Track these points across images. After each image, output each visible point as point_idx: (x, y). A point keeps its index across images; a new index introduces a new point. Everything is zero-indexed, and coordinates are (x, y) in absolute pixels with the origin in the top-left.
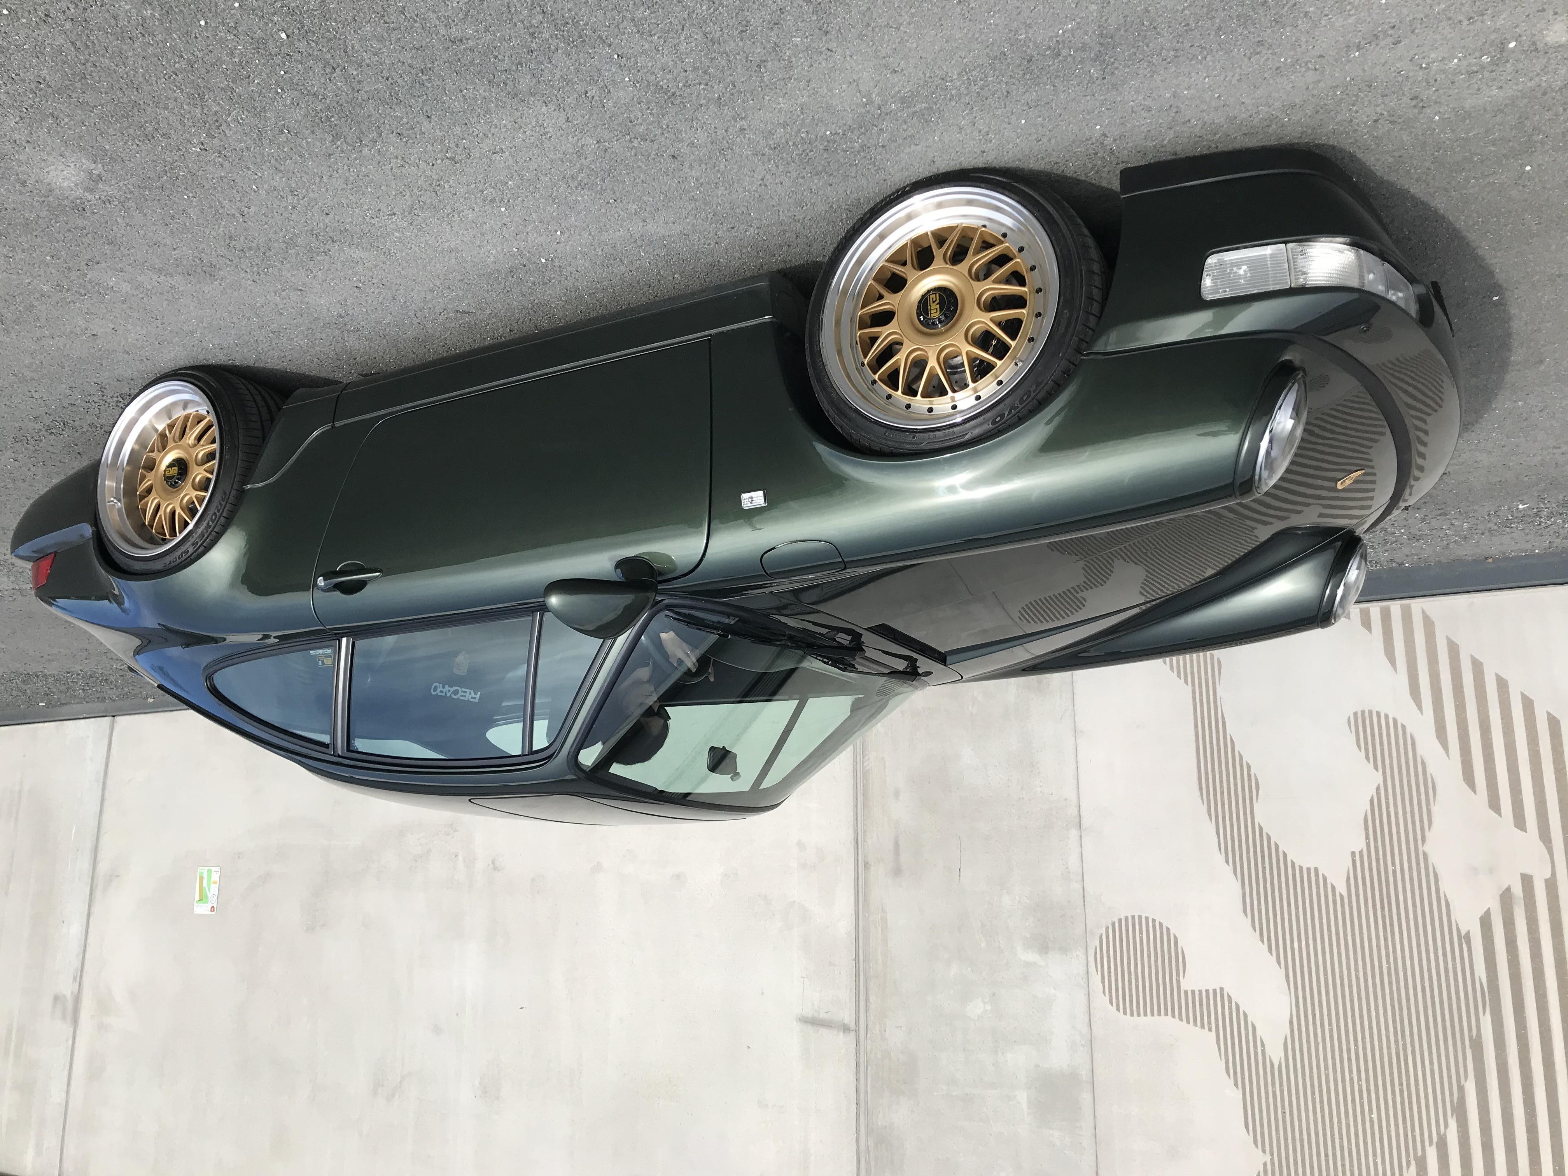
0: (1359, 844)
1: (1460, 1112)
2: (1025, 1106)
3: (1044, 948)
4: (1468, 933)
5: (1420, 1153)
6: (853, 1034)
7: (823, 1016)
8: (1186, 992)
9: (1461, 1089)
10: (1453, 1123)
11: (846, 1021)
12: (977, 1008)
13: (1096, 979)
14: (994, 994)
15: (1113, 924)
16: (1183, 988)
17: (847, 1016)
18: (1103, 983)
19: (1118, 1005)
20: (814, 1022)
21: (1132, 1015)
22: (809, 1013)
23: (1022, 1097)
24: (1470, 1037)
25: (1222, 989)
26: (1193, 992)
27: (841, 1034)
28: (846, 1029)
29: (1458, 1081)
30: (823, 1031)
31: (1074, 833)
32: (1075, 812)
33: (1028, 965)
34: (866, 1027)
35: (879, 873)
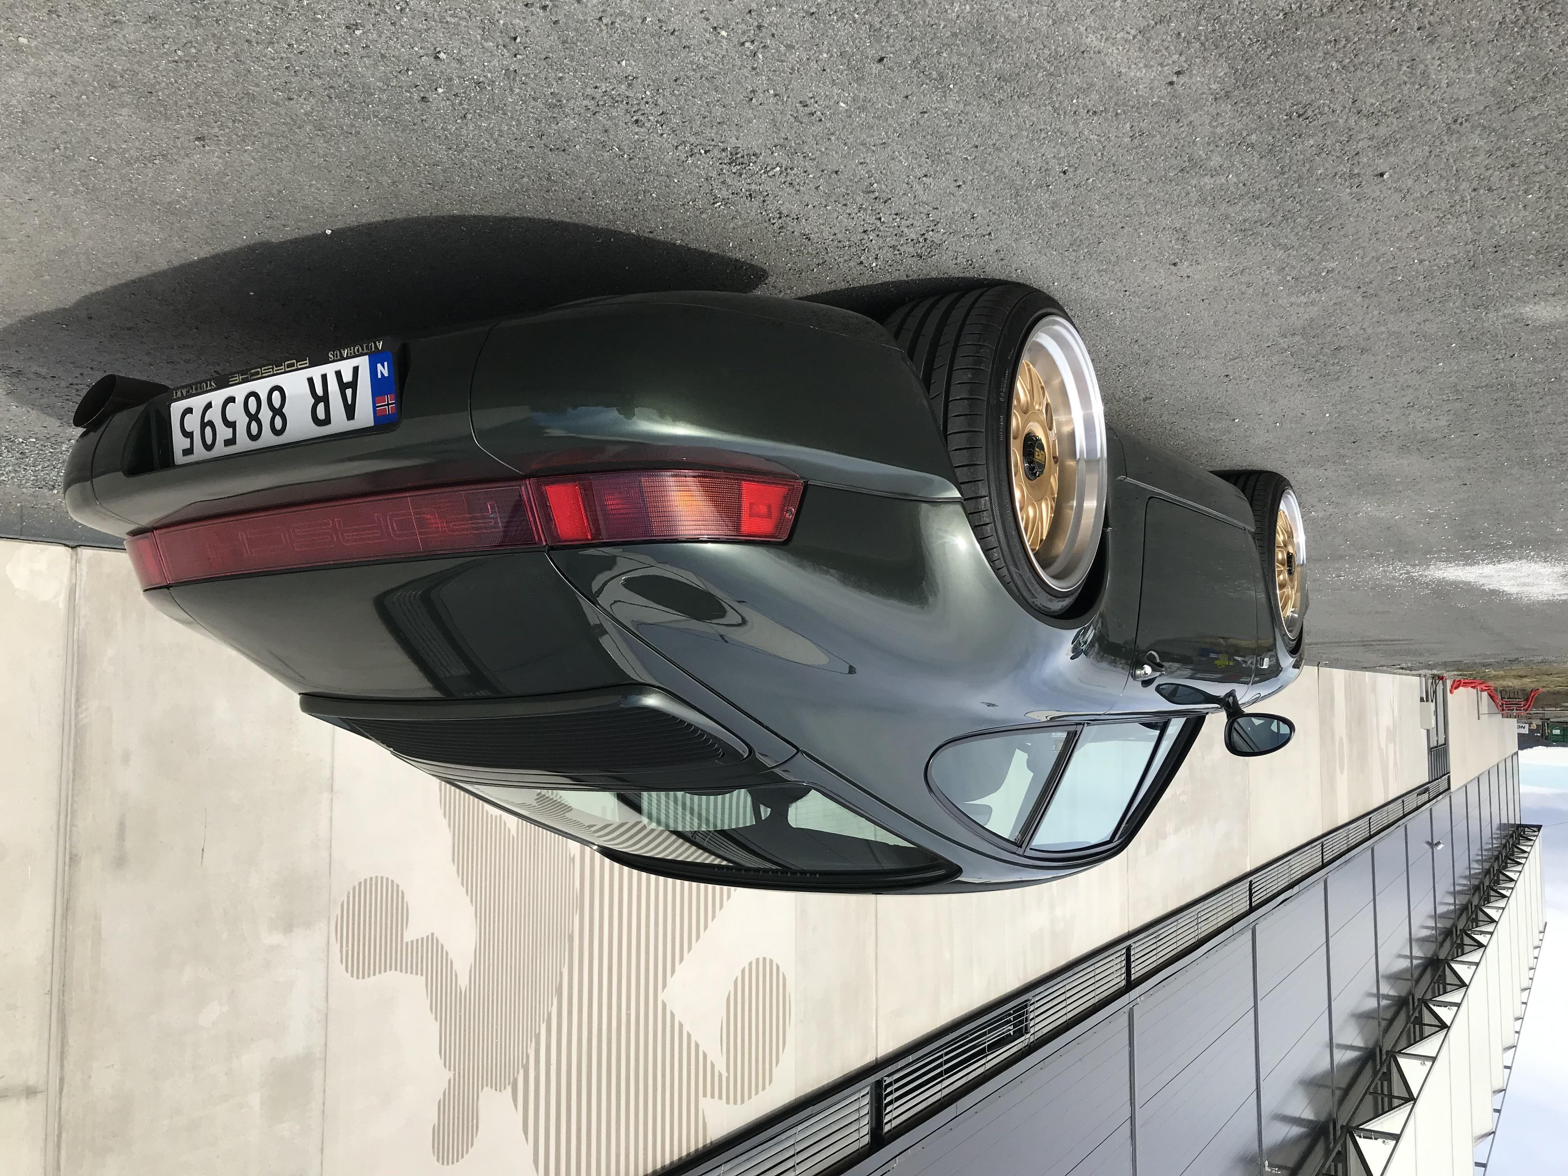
1: (559, 991)
2: (257, 1108)
3: (289, 926)
4: (574, 856)
5: (537, 1031)
6: (42, 1098)
8: (407, 944)
9: (561, 973)
10: (555, 1001)
11: (31, 1082)
12: (212, 1013)
13: (335, 948)
14: (233, 992)
15: (354, 888)
16: (405, 940)
17: (32, 1076)
18: (341, 951)
19: (352, 971)
21: (358, 978)
23: (255, 1099)
24: (569, 934)
25: (433, 934)
26: (412, 942)
27: (23, 1103)
28: (30, 1092)
29: (560, 969)
31: (325, 797)
33: (272, 948)
34: (62, 1080)
35: (92, 865)
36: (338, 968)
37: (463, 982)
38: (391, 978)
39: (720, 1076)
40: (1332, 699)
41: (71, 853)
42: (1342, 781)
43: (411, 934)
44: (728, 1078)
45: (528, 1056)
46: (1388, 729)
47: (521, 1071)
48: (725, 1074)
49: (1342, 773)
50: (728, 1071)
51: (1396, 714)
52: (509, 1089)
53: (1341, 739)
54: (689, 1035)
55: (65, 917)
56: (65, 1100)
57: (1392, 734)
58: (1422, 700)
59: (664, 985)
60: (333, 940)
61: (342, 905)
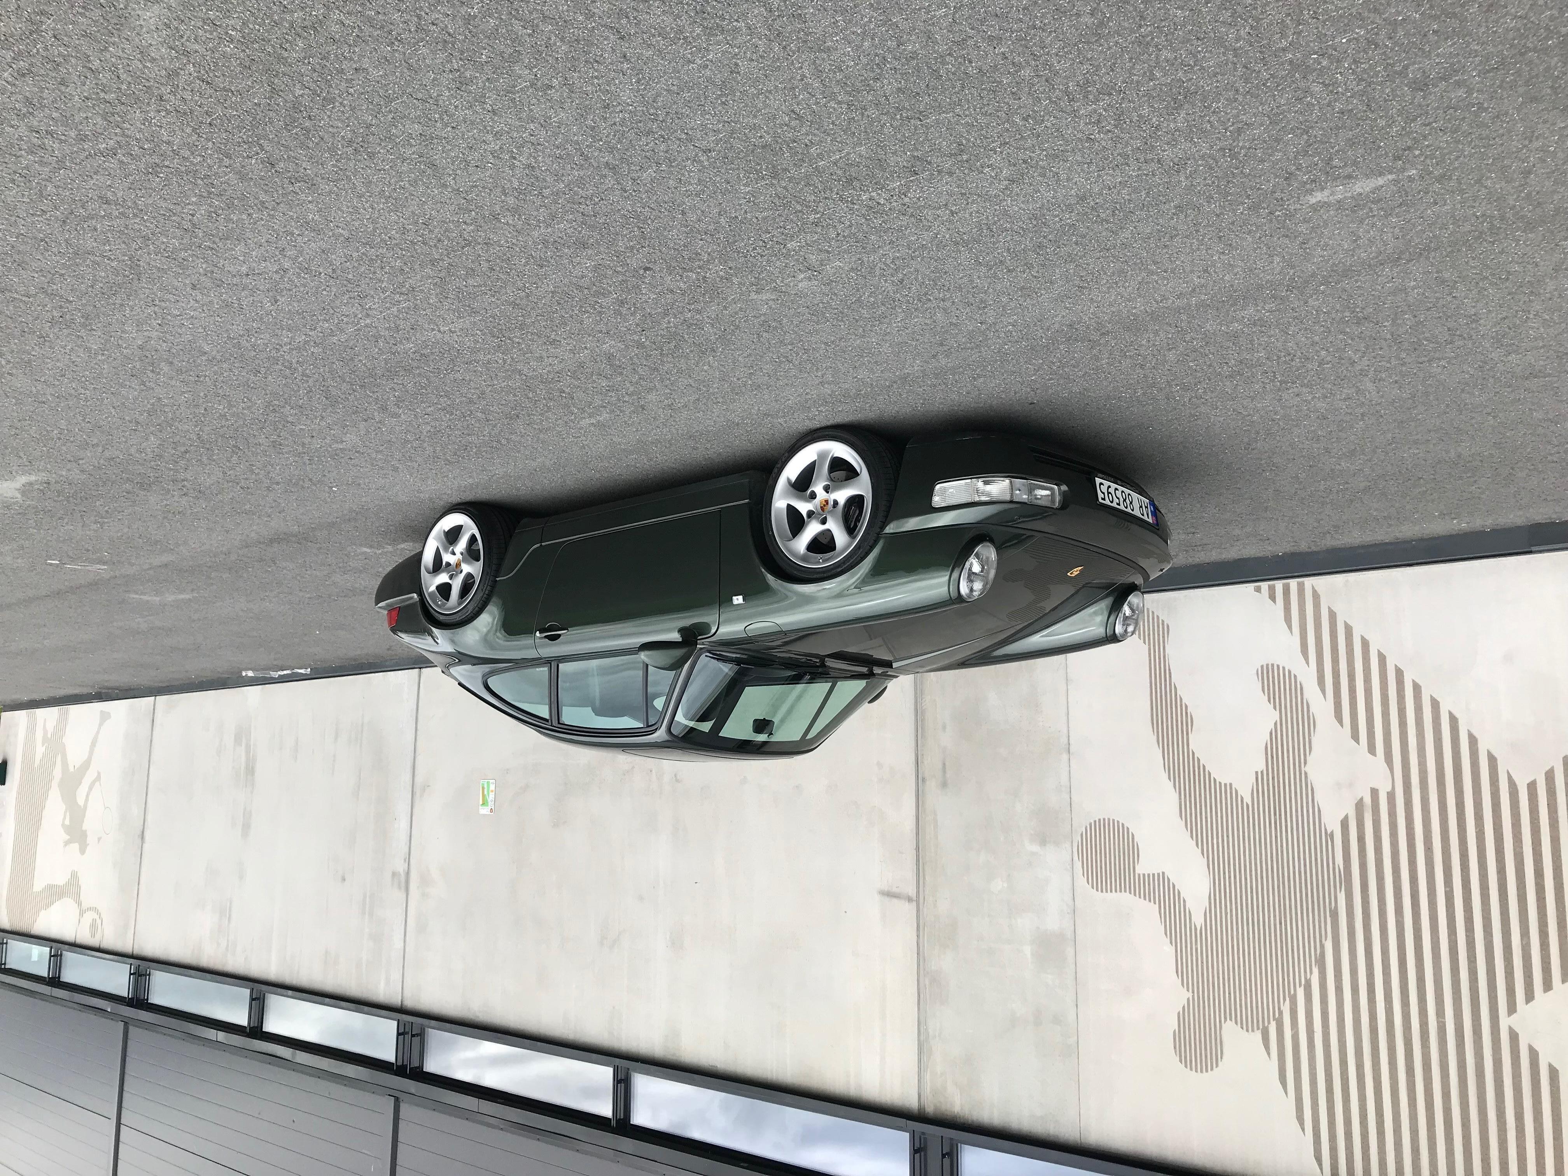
0: (1261, 766)
1: (1321, 962)
2: (1029, 957)
3: (1043, 842)
4: (1332, 832)
5: (1292, 992)
6: (914, 903)
7: (895, 890)
8: (1139, 875)
9: (1322, 946)
10: (1316, 971)
11: (910, 894)
12: (998, 885)
13: (1078, 865)
14: (1009, 875)
15: (1091, 825)
16: (1137, 872)
18: (1083, 868)
19: (1093, 884)
20: (888, 894)
21: (1102, 891)
22: (885, 887)
23: (1027, 950)
24: (1330, 909)
25: (1163, 873)
26: (1144, 875)
28: (910, 900)
29: (1321, 941)
30: (895, 901)
31: (1065, 756)
32: (1065, 740)
33: (1033, 854)
35: (932, 786)
36: (1081, 881)
37: (1198, 920)
38: (1126, 898)
41: (922, 777)
43: (1141, 869)
45: (1281, 1013)
56: (925, 909)
60: (1076, 858)
61: (1082, 835)
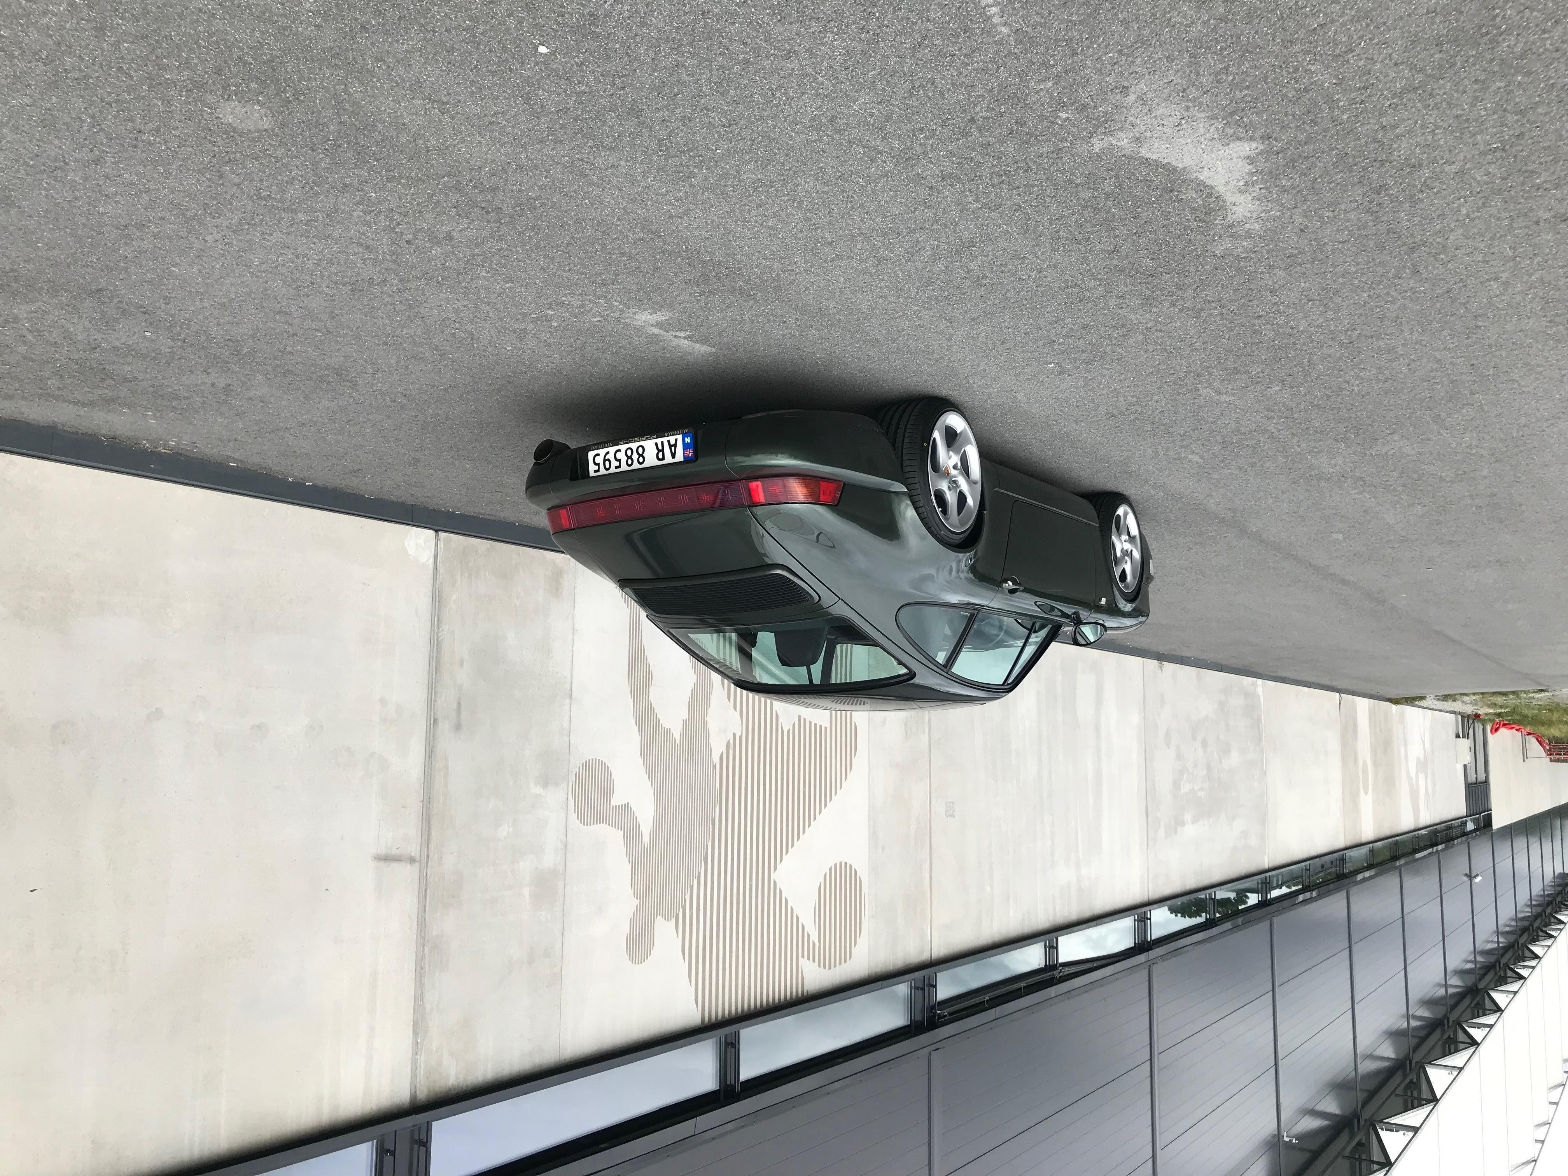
0: (686, 715)
1: (706, 858)
2: (527, 898)
3: (547, 784)
4: (716, 763)
6: (418, 864)
7: (395, 852)
8: (612, 807)
10: (703, 865)
11: (413, 855)
12: (504, 831)
13: (571, 802)
14: (515, 820)
15: (584, 765)
16: (612, 804)
17: (413, 849)
18: (575, 805)
19: (581, 820)
20: (386, 859)
21: (584, 825)
22: (383, 851)
23: (526, 891)
25: (628, 803)
26: (615, 807)
27: (409, 865)
28: (412, 860)
30: (394, 865)
31: (568, 701)
32: (568, 686)
33: (538, 796)
34: (428, 856)
35: (444, 727)
36: (573, 817)
37: (646, 839)
38: (603, 829)
39: (814, 944)
40: (1355, 725)
41: (434, 718)
42: (1367, 802)
43: (616, 801)
44: (819, 948)
45: (685, 900)
46: (1418, 759)
47: (681, 910)
48: (817, 945)
49: (1366, 793)
50: (819, 942)
51: (1427, 746)
52: (673, 920)
53: (1365, 763)
54: (792, 909)
55: (430, 757)
56: (429, 868)
57: (1423, 765)
58: (1458, 736)
59: (775, 869)
60: (570, 797)
61: (576, 774)
